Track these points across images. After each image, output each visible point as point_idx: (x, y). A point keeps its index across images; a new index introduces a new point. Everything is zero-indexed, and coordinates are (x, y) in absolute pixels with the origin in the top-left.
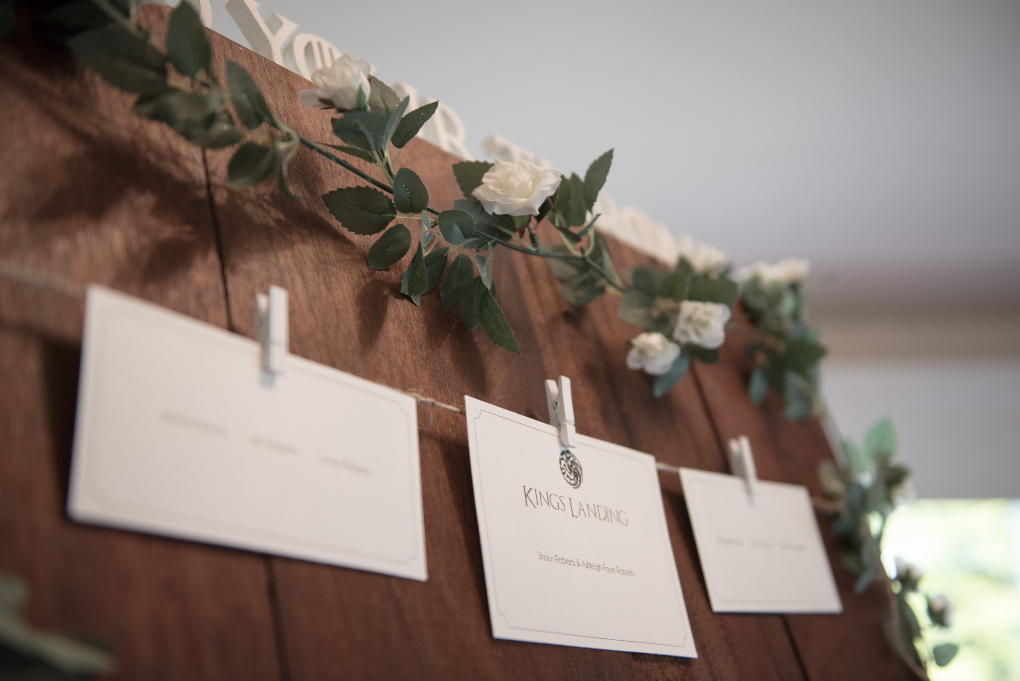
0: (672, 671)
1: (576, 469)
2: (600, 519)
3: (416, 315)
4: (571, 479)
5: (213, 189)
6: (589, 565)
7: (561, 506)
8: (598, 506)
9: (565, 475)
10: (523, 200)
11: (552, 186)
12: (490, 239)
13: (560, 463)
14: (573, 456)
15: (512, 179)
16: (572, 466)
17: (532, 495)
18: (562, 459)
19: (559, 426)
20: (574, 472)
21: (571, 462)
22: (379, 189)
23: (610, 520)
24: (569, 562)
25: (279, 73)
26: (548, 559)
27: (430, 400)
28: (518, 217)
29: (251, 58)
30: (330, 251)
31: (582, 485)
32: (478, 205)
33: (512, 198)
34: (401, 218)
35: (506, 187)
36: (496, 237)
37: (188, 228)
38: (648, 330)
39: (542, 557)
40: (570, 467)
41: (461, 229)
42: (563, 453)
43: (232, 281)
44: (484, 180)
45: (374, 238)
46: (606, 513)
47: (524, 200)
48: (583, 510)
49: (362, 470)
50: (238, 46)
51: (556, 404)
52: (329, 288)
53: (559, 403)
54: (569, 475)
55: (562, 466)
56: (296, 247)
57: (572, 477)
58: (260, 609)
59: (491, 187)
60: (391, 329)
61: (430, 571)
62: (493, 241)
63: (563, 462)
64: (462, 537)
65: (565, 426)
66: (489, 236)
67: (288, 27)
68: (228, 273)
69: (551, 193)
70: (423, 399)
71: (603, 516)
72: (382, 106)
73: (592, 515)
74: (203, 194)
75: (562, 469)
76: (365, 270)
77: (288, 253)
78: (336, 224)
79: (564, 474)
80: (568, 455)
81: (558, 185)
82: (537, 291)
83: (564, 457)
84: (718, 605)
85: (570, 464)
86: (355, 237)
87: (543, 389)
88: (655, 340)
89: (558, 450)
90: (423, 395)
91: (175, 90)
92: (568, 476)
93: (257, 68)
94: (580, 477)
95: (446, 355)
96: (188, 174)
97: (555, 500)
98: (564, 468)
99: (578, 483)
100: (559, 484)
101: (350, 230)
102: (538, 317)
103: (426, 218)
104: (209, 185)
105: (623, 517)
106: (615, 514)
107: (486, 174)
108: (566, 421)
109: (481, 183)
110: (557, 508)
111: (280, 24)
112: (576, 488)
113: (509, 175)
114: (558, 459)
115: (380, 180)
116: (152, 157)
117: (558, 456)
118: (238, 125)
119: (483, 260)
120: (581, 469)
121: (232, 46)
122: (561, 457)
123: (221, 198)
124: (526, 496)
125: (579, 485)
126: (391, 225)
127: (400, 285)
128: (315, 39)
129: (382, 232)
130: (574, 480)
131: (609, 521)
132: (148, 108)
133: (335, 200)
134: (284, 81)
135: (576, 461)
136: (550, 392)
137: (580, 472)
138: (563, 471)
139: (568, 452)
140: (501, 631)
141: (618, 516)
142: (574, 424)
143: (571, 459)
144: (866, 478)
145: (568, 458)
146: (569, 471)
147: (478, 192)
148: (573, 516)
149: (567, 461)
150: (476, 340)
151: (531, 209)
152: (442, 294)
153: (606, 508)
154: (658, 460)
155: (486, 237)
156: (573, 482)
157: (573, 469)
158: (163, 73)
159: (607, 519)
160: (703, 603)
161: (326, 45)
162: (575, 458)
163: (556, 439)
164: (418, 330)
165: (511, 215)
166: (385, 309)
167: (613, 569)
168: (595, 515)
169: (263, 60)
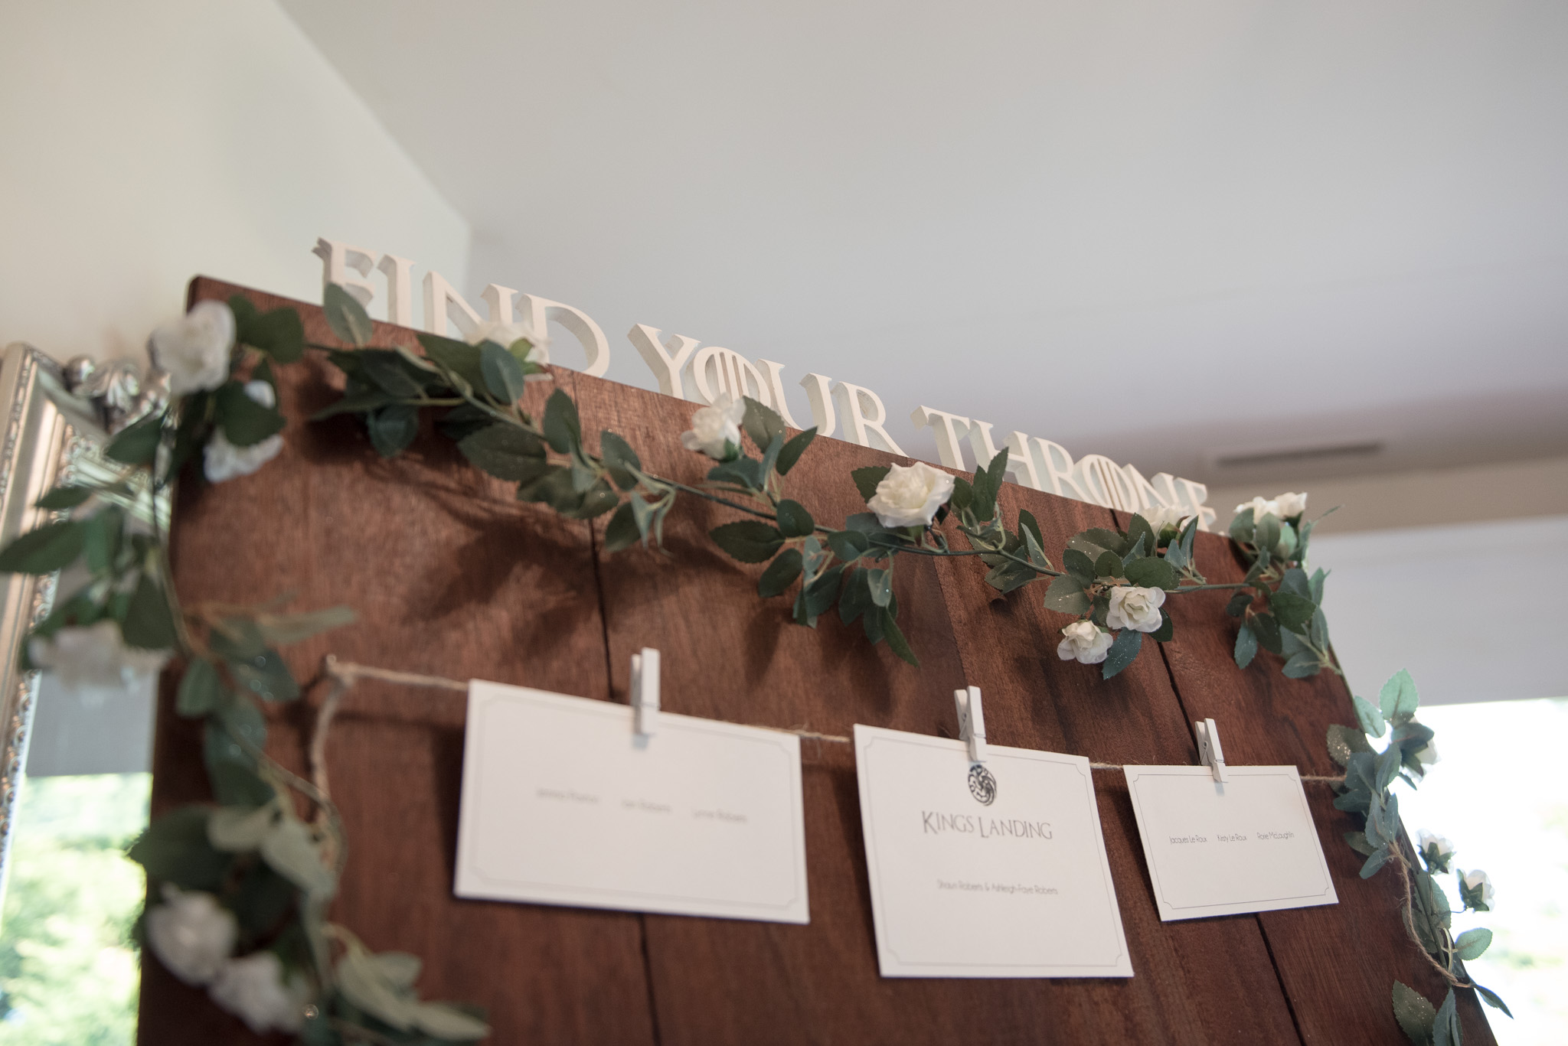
0: (1099, 993)
1: (989, 783)
2: (1017, 835)
3: (811, 638)
4: (982, 796)
5: (597, 548)
6: (1001, 888)
7: (969, 827)
8: (1014, 822)
9: (975, 793)
10: (913, 512)
11: (943, 494)
12: (890, 548)
13: (969, 781)
14: (985, 770)
15: (902, 490)
16: (983, 781)
17: (933, 821)
18: (973, 775)
19: (969, 741)
20: (986, 786)
21: (983, 777)
22: (763, 520)
23: (1029, 835)
24: (975, 887)
25: (672, 405)
26: (950, 886)
27: (815, 735)
28: (913, 527)
29: (643, 398)
30: (718, 586)
31: (995, 800)
32: (873, 517)
33: (904, 510)
34: (789, 542)
35: (896, 498)
36: (897, 544)
37: (573, 593)
38: (1081, 618)
39: (942, 885)
40: (981, 784)
41: (854, 545)
42: (972, 769)
43: (613, 638)
44: (879, 490)
45: (766, 565)
46: (1025, 828)
47: (916, 511)
48: (995, 828)
49: (740, 819)
50: (629, 389)
51: (965, 716)
52: (714, 628)
53: (968, 716)
54: (980, 792)
55: (971, 783)
56: (681, 590)
57: (983, 793)
58: (632, 967)
59: (883, 499)
60: (783, 659)
61: (812, 912)
62: (893, 550)
63: (972, 779)
64: (851, 873)
65: (974, 740)
66: (888, 545)
67: (689, 344)
68: (610, 633)
69: (945, 501)
70: (808, 735)
71: (1020, 831)
72: (765, 435)
73: (1007, 832)
74: (588, 554)
75: (971, 786)
76: (756, 599)
77: (673, 598)
78: (724, 556)
79: (973, 791)
80: (979, 770)
81: (952, 491)
82: (960, 581)
83: (974, 773)
84: (1168, 913)
85: (981, 779)
86: (747, 567)
87: (952, 701)
88: (1084, 629)
89: (966, 766)
90: (808, 730)
91: (555, 468)
92: (978, 794)
93: (649, 407)
94: (993, 793)
95: (844, 678)
96: (573, 537)
97: (960, 823)
98: (974, 785)
99: (991, 799)
100: (967, 802)
101: (740, 560)
102: (957, 613)
103: (816, 539)
104: (594, 544)
105: (1046, 830)
106: (1037, 829)
107: (881, 483)
108: (975, 735)
109: (875, 493)
110: (963, 829)
111: (681, 344)
112: (988, 805)
113: (901, 485)
114: (966, 776)
115: (765, 510)
116: (539, 529)
117: (967, 771)
118: (615, 488)
119: (879, 574)
120: (995, 783)
121: (623, 390)
122: (970, 773)
123: (605, 554)
124: (926, 821)
125: (992, 802)
126: (781, 551)
127: (791, 611)
128: (716, 351)
129: (772, 559)
130: (986, 796)
131: (1027, 836)
132: (531, 490)
133: (721, 534)
134: (677, 413)
135: (989, 776)
136: (959, 703)
137: (993, 786)
138: (973, 788)
139: (979, 767)
140: (890, 967)
141: (1040, 829)
142: (984, 736)
143: (983, 774)
144: (1380, 743)
145: (979, 774)
146: (979, 787)
147: (873, 504)
148: (983, 836)
149: (977, 777)
150: (880, 653)
151: (923, 519)
152: (841, 610)
153: (1025, 822)
154: (1092, 760)
155: (885, 547)
156: (984, 799)
157: (984, 785)
158: (542, 455)
159: (1025, 834)
160: (1149, 912)
161: (729, 354)
162: (988, 772)
163: (965, 755)
164: (814, 655)
165: (906, 526)
166: (775, 638)
167: (1030, 889)
168: (1011, 832)
169: (655, 396)
